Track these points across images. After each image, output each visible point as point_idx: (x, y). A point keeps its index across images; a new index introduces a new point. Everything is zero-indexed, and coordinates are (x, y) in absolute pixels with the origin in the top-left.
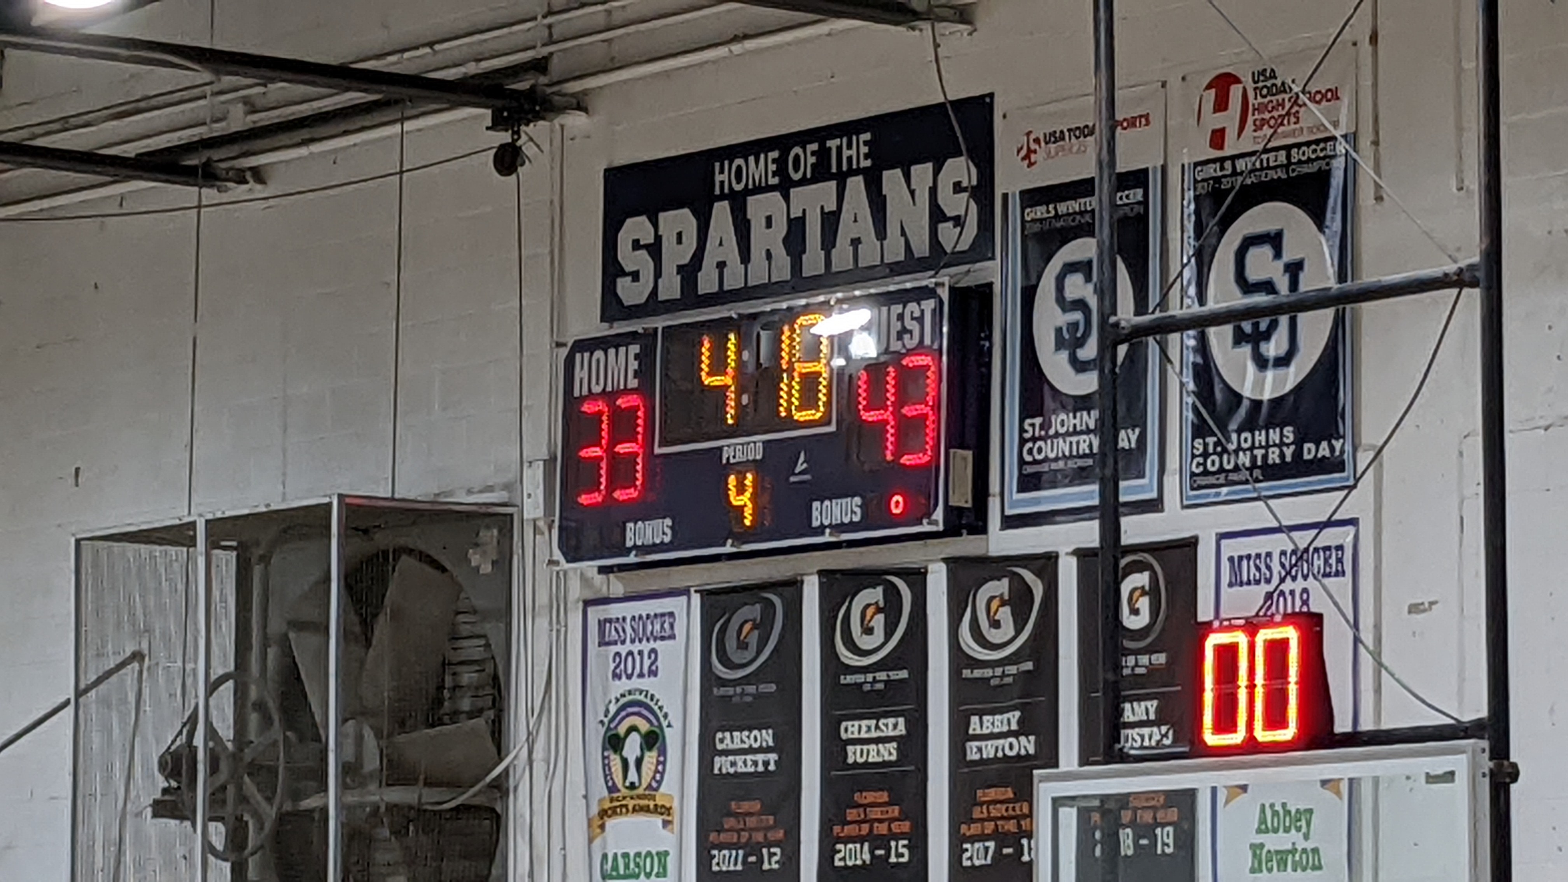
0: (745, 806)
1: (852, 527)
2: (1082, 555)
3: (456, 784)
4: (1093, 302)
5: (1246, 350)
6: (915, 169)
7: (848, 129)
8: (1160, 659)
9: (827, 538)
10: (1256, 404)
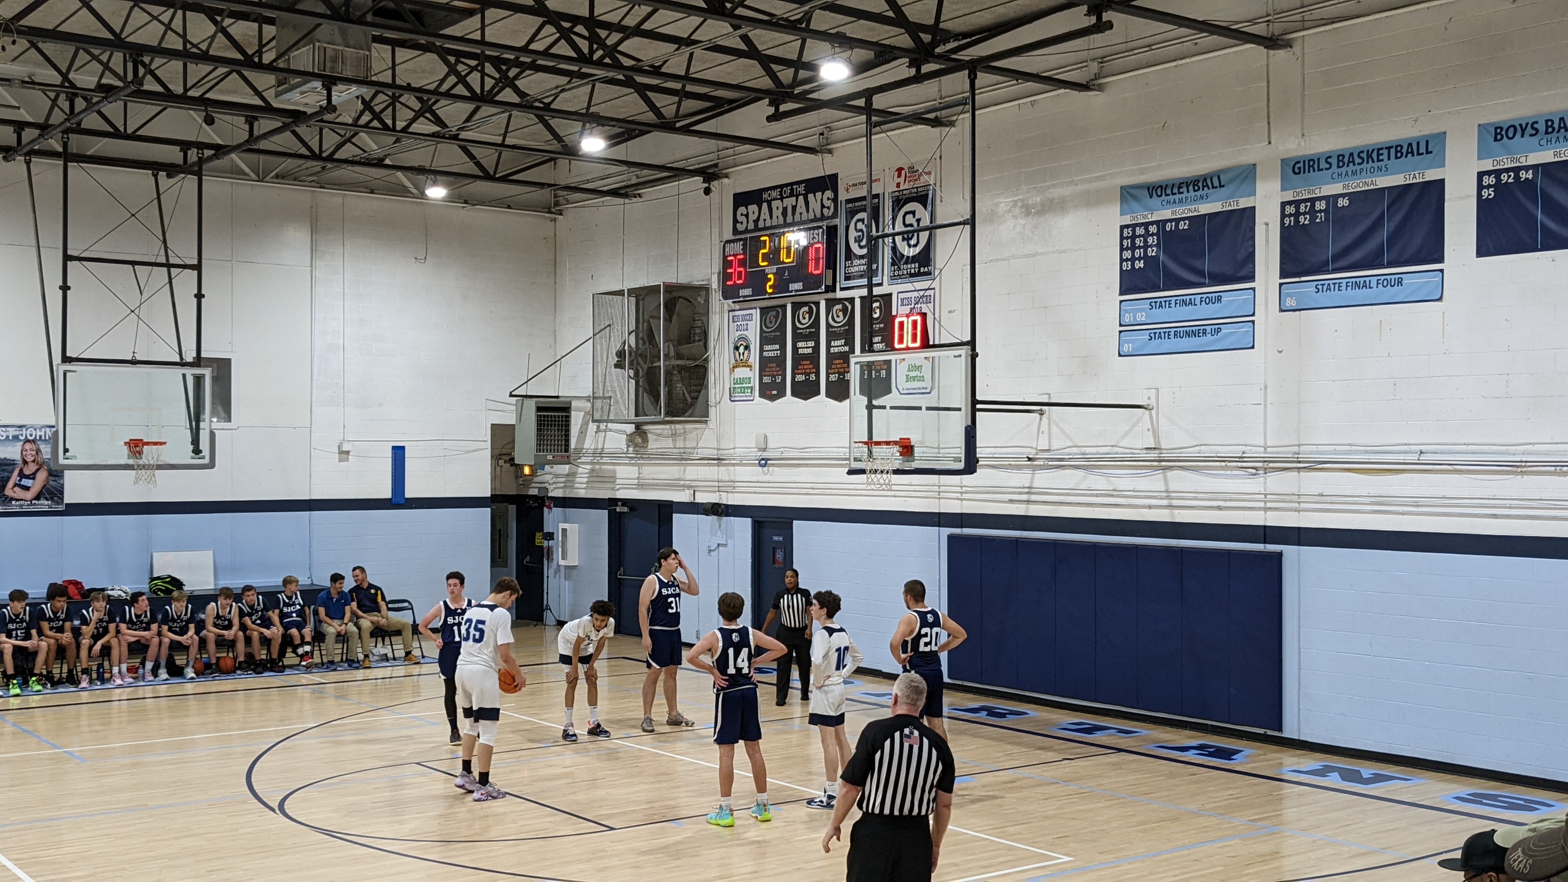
0: (772, 365)
1: (800, 290)
2: (861, 298)
3: (695, 360)
4: (865, 230)
5: (906, 242)
6: (817, 194)
7: (799, 183)
8: (882, 325)
9: (793, 293)
10: (908, 257)
